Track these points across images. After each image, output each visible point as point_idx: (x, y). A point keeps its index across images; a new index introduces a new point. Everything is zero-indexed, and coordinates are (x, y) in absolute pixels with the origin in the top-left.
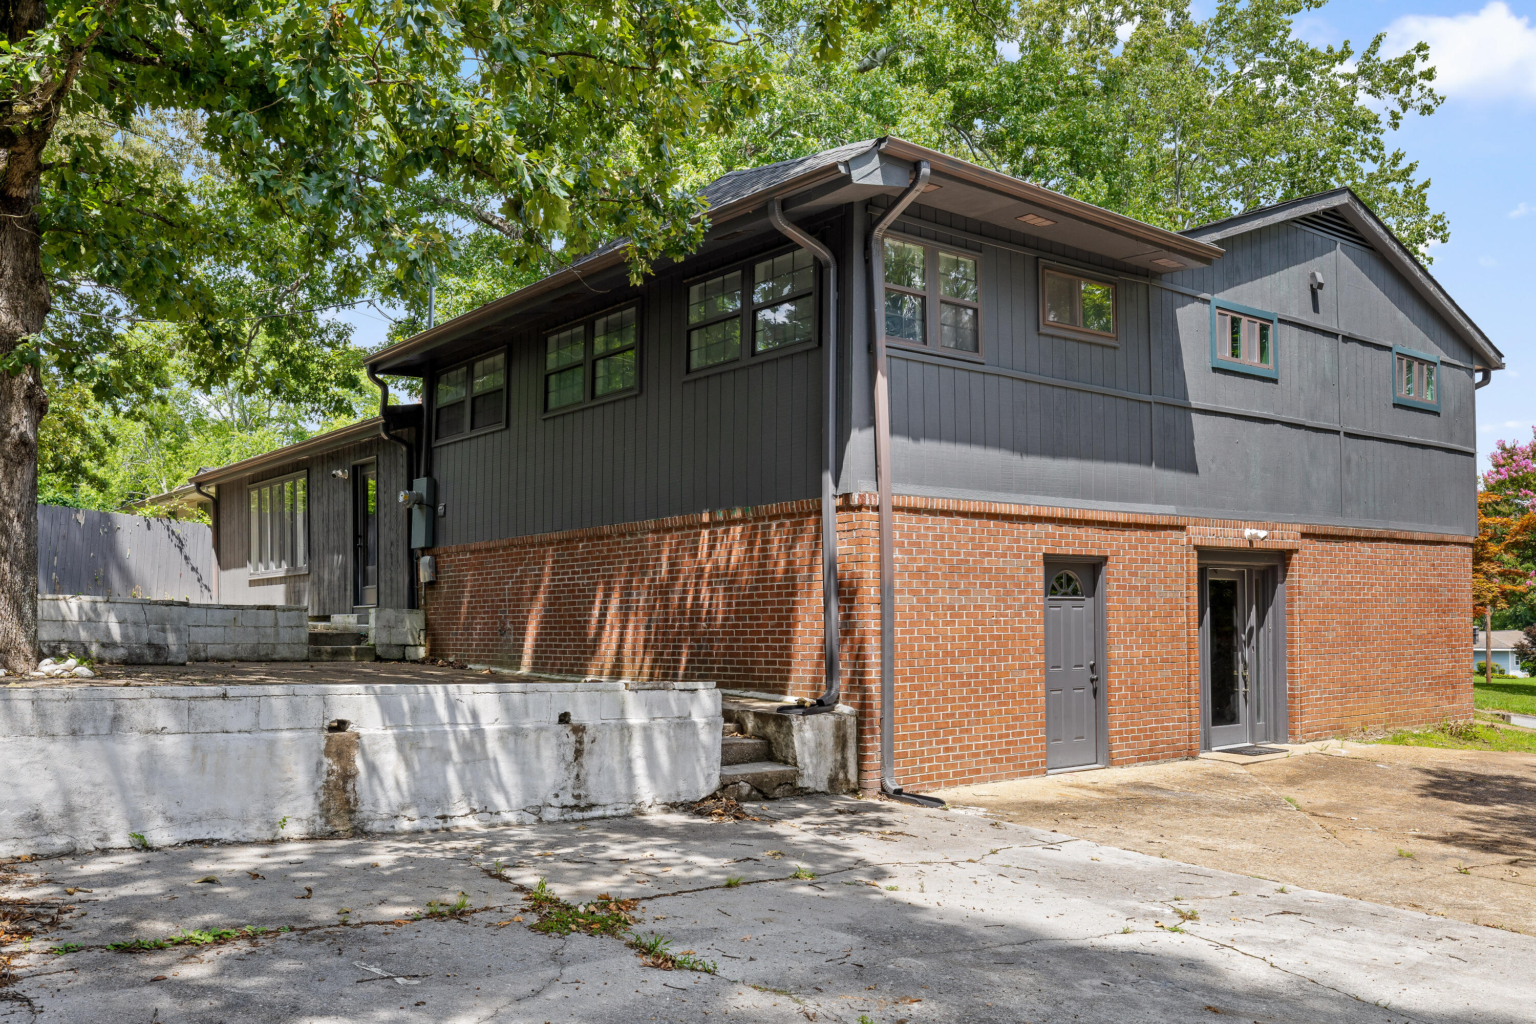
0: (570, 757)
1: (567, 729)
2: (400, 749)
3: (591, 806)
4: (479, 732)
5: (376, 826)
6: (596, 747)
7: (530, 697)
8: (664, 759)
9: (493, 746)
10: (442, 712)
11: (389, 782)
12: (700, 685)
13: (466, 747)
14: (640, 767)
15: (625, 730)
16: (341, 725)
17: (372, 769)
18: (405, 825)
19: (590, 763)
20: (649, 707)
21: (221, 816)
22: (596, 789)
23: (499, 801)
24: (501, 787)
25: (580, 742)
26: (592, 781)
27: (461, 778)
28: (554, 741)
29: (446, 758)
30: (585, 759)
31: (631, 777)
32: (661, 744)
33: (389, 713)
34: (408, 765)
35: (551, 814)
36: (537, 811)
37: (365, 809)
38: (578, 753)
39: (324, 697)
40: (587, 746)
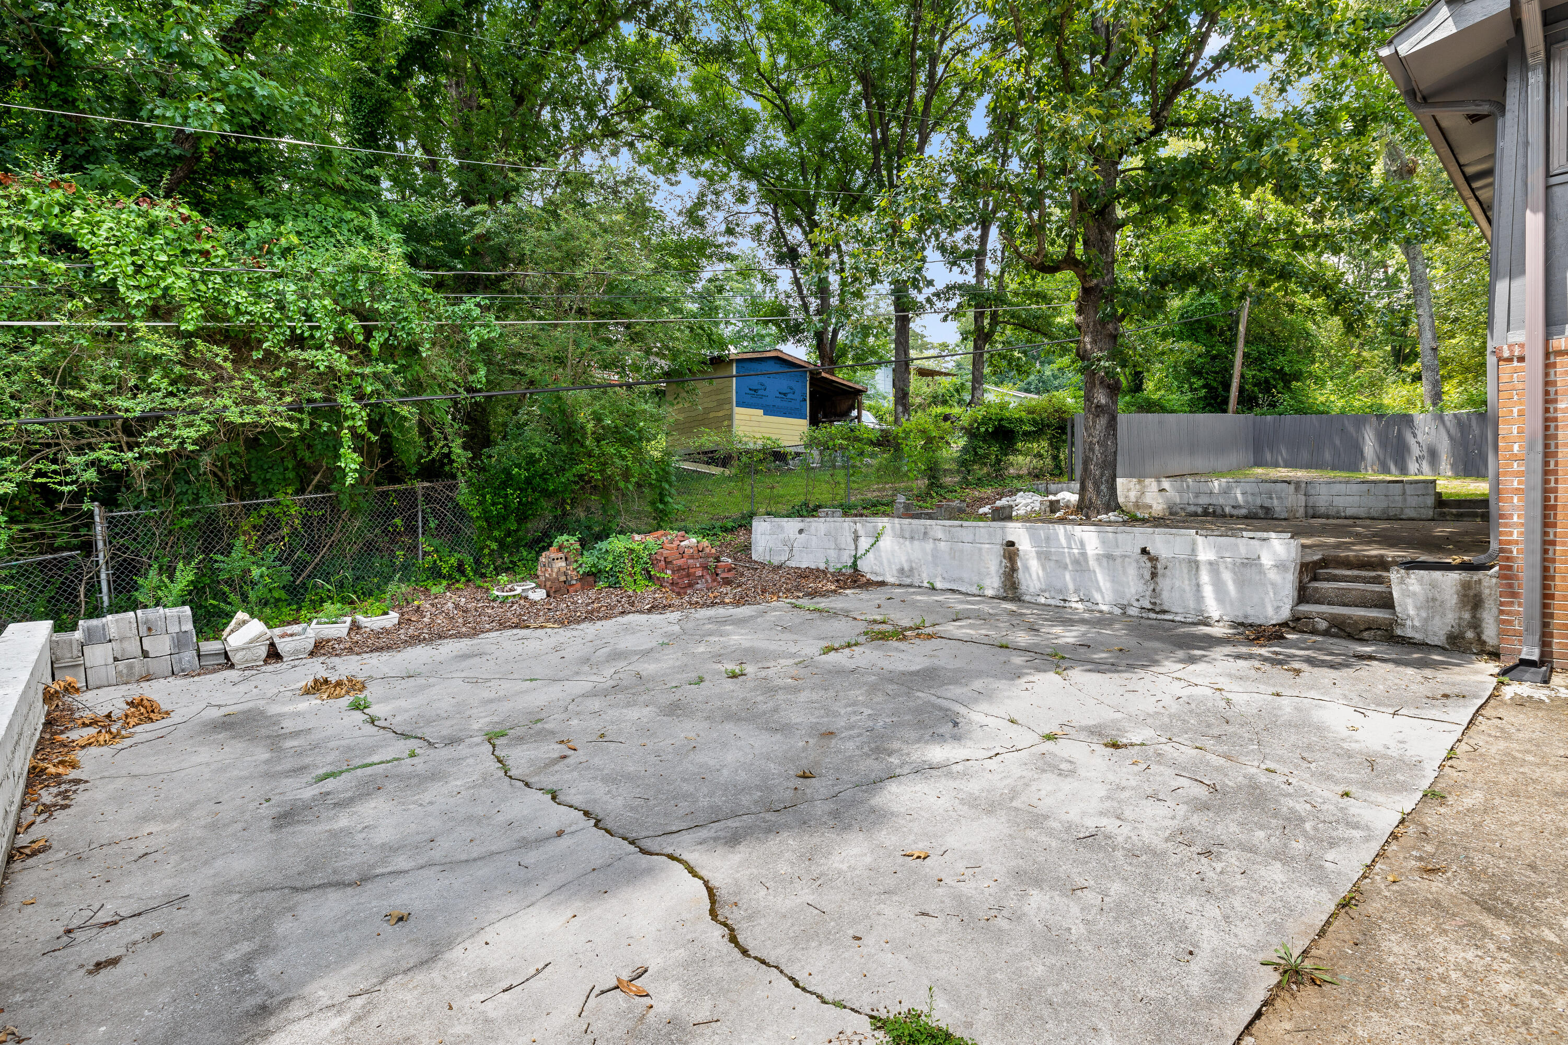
0: (1148, 576)
1: (1145, 558)
2: (1039, 558)
3: (1164, 612)
4: (1084, 555)
5: (1027, 598)
6: (1167, 572)
7: (1119, 536)
8: (1231, 587)
9: (1092, 563)
10: (1063, 541)
11: (1034, 576)
12: (1273, 535)
13: (1076, 562)
14: (1208, 592)
15: (1194, 565)
16: (1012, 544)
17: (1027, 568)
18: (1043, 600)
19: (1164, 584)
20: (1219, 549)
21: (961, 580)
22: (1168, 599)
23: (1098, 597)
24: (1099, 589)
25: (1155, 567)
26: (1165, 595)
27: (1074, 580)
28: (1134, 565)
29: (1065, 567)
30: (1159, 579)
31: (1199, 598)
32: (1227, 577)
33: (1033, 538)
34: (1044, 569)
35: (1133, 611)
36: (1124, 608)
37: (1023, 588)
38: (1154, 575)
39: (1003, 528)
40: (1160, 571)
